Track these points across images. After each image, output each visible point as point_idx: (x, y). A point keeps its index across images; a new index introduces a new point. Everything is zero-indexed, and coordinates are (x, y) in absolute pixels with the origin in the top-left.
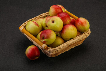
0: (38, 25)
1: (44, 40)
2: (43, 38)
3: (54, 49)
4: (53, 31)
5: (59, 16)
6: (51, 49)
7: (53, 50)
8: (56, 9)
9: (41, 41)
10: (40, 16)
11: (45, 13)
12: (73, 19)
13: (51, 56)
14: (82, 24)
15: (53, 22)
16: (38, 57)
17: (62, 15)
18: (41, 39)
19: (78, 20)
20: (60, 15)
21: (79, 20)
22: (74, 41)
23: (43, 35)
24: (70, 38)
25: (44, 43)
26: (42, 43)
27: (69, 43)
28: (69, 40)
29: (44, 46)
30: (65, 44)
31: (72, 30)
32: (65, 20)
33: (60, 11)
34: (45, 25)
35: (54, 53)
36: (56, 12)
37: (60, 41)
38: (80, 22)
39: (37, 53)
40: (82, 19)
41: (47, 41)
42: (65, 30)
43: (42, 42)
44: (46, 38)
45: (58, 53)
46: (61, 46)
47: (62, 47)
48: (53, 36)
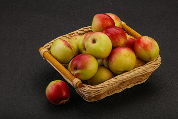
0: (69, 46)
1: (76, 72)
2: (76, 69)
3: (93, 87)
4: (94, 56)
5: (106, 32)
6: (87, 88)
7: (90, 89)
8: (103, 20)
9: (73, 72)
10: (79, 32)
11: (88, 27)
12: (132, 38)
13: (89, 99)
14: (145, 47)
15: (94, 41)
16: (66, 101)
17: (112, 30)
18: (72, 70)
19: (139, 41)
20: (108, 30)
21: (141, 40)
22: (130, 75)
23: (75, 62)
24: (122, 70)
25: (77, 76)
26: (73, 77)
27: (120, 78)
28: (121, 74)
29: (76, 81)
30: (113, 80)
31: (126, 56)
32: (116, 39)
33: (109, 23)
34: (83, 47)
35: (92, 95)
36: (103, 25)
37: (105, 74)
38: (143, 43)
39: (64, 94)
40: (146, 39)
41: (82, 74)
42: (114, 56)
43: (73, 75)
44: (79, 69)
45: (100, 95)
46: (106, 83)
47: (108, 85)
48: (92, 65)
